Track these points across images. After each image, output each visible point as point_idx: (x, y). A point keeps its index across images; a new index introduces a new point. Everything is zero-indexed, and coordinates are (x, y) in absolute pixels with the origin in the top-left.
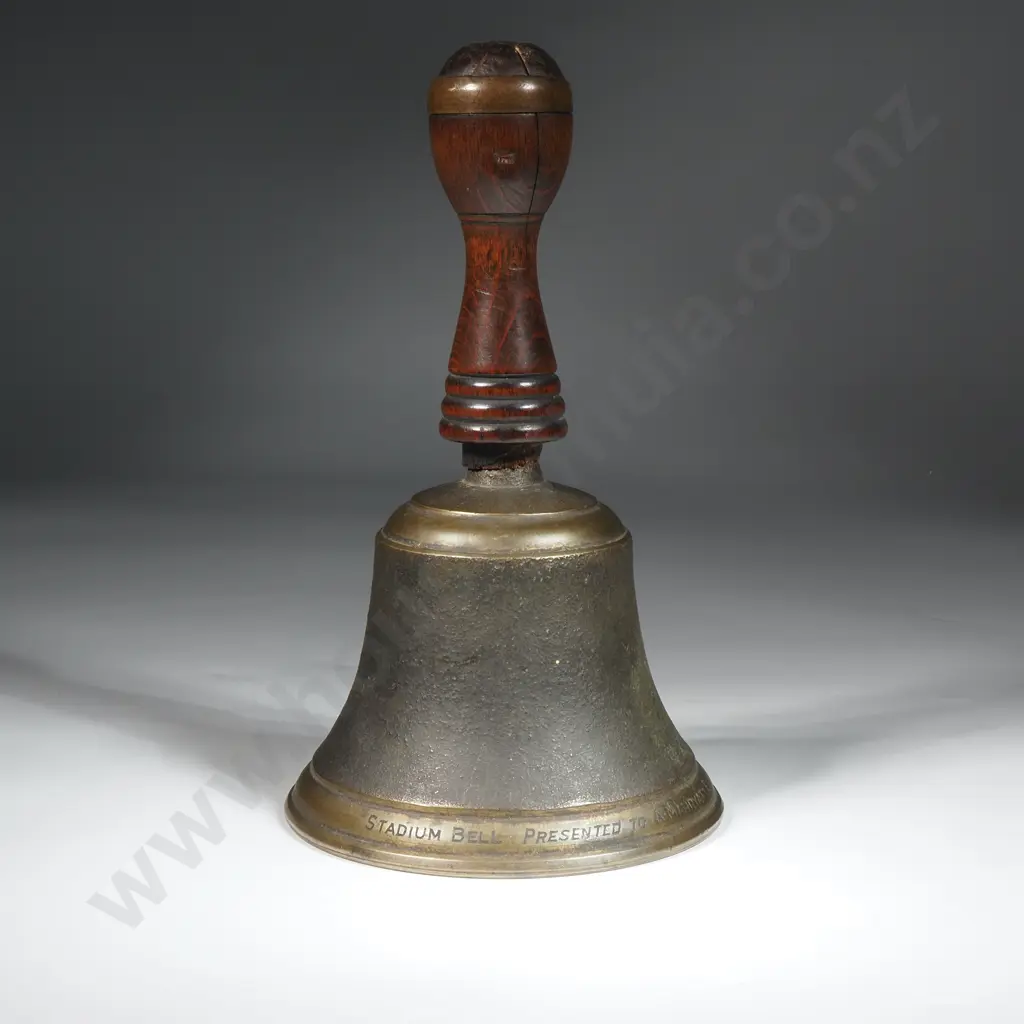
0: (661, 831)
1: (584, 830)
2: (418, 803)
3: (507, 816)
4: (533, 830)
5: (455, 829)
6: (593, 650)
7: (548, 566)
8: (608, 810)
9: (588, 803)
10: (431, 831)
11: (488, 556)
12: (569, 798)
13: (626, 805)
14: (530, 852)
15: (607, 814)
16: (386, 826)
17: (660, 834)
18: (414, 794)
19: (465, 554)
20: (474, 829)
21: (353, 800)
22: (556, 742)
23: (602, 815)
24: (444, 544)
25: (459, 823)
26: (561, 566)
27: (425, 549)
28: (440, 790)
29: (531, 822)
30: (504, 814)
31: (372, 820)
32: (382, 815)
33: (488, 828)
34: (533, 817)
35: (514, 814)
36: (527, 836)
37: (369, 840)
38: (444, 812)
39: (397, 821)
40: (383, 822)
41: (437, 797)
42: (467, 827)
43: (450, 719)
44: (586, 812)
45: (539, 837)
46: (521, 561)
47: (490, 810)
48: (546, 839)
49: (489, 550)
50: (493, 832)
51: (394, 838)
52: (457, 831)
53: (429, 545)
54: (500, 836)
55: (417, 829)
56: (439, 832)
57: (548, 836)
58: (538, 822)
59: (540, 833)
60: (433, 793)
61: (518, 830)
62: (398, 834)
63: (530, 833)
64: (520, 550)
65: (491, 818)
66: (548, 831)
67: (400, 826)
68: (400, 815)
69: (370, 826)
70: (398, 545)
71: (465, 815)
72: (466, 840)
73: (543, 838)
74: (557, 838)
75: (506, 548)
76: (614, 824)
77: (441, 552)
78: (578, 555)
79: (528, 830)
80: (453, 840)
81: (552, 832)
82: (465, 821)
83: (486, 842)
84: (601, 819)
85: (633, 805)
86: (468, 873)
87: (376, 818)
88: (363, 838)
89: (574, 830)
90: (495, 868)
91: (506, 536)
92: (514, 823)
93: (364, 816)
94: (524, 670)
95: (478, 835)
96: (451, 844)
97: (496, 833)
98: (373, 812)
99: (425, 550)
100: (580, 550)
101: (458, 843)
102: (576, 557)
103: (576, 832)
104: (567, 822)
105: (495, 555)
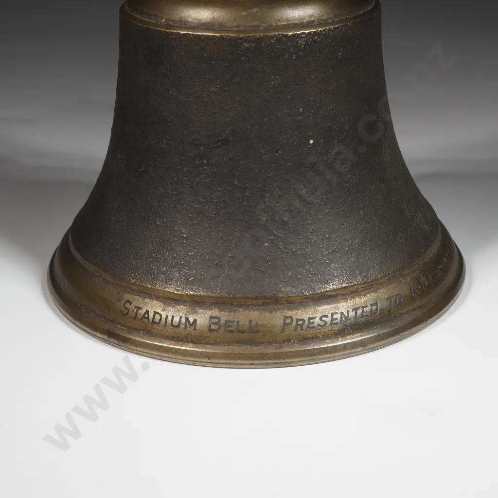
0: (416, 305)
1: (342, 314)
2: (171, 289)
3: (263, 304)
4: (291, 318)
5: (211, 317)
6: (346, 127)
7: (301, 42)
8: (365, 290)
9: (344, 285)
10: (187, 319)
11: (237, 32)
12: (327, 282)
13: (381, 284)
14: (289, 340)
15: (364, 295)
16: (142, 312)
17: (415, 309)
18: (168, 280)
19: (212, 30)
20: (231, 319)
21: (108, 283)
22: (312, 224)
23: (359, 296)
24: (190, 20)
25: (215, 312)
26: (315, 42)
27: (171, 25)
28: (194, 276)
29: (290, 309)
30: (260, 301)
31: (127, 305)
32: (137, 301)
33: (245, 317)
34: (292, 303)
35: (272, 302)
36: (285, 324)
37: (124, 325)
38: (199, 300)
39: (153, 308)
40: (139, 308)
41: (192, 283)
42: (224, 316)
43: (201, 202)
44: (343, 295)
45: (297, 325)
46: (272, 37)
47: (247, 298)
48: (305, 326)
49: (238, 26)
50: (250, 321)
51: (149, 326)
52: (213, 321)
53: (174, 21)
54: (257, 325)
55: (173, 317)
56: (195, 321)
57: (307, 323)
58: (296, 309)
59: (298, 320)
60: (187, 279)
61: (276, 318)
62: (154, 322)
63: (288, 321)
64: (271, 25)
65: (249, 306)
66: (306, 319)
67: (155, 313)
68: (155, 302)
69: (125, 311)
70: (141, 21)
71: (220, 303)
72: (223, 329)
73: (302, 325)
74: (316, 325)
75: (256, 23)
76: (372, 305)
77: (186, 28)
78: (332, 27)
79: (286, 317)
80: (210, 330)
81: (310, 319)
82: (221, 310)
83: (243, 332)
84: (359, 301)
85: (389, 282)
86: (226, 364)
87: (131, 303)
88: (119, 323)
89: (333, 314)
90: (253, 359)
91: (255, 10)
92: (271, 311)
93: (119, 301)
94: (277, 152)
95: (235, 323)
96: (208, 334)
97: (253, 323)
98: (127, 296)
99: (168, 26)
100: (333, 23)
101: (215, 334)
102: (330, 29)
103: (335, 316)
104: (324, 307)
105: (244, 32)
